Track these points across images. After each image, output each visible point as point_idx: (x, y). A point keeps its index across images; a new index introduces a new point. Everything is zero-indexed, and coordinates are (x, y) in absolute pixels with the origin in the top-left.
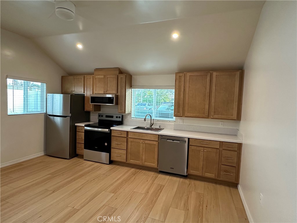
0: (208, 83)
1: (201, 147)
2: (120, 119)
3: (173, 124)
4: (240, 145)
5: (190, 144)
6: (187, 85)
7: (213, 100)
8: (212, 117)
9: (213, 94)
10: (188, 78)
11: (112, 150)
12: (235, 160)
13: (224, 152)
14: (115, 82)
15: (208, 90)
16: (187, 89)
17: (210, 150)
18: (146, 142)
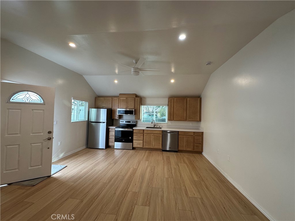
0: (185, 104)
1: (184, 135)
2: (135, 123)
3: (166, 124)
4: (203, 133)
5: (179, 134)
6: (175, 104)
7: (188, 112)
8: (188, 120)
9: (188, 109)
10: (175, 101)
11: (134, 141)
12: (201, 141)
13: (195, 137)
14: (133, 102)
15: (185, 107)
16: (175, 107)
17: (189, 136)
18: (155, 135)
